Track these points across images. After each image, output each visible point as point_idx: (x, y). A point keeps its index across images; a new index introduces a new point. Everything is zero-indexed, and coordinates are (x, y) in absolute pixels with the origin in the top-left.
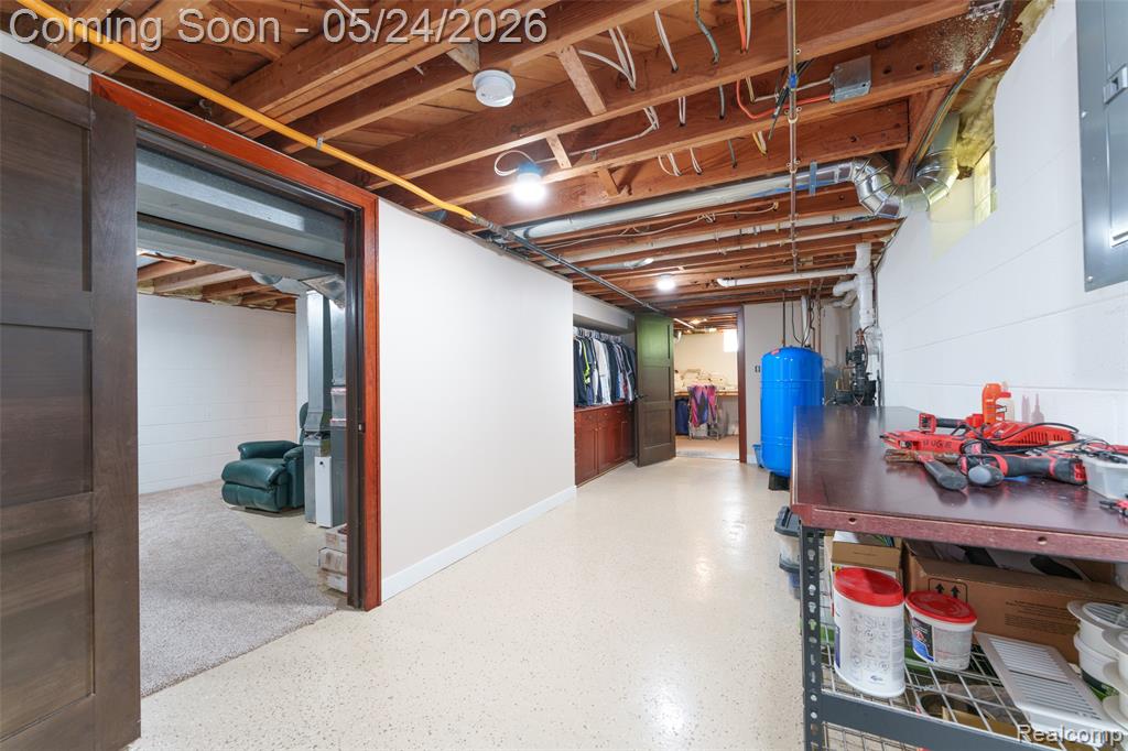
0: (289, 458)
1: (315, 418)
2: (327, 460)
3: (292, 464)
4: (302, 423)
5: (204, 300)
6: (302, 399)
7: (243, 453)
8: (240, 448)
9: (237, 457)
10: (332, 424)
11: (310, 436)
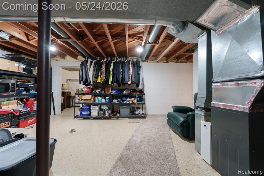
0: (188, 116)
1: (202, 101)
2: (209, 124)
3: (190, 118)
4: (195, 101)
5: (167, 62)
6: (195, 91)
7: (174, 109)
8: (173, 107)
9: (172, 110)
10: (212, 105)
11: (199, 109)
